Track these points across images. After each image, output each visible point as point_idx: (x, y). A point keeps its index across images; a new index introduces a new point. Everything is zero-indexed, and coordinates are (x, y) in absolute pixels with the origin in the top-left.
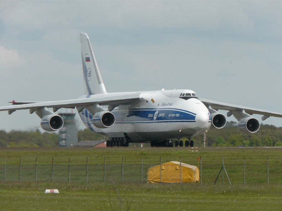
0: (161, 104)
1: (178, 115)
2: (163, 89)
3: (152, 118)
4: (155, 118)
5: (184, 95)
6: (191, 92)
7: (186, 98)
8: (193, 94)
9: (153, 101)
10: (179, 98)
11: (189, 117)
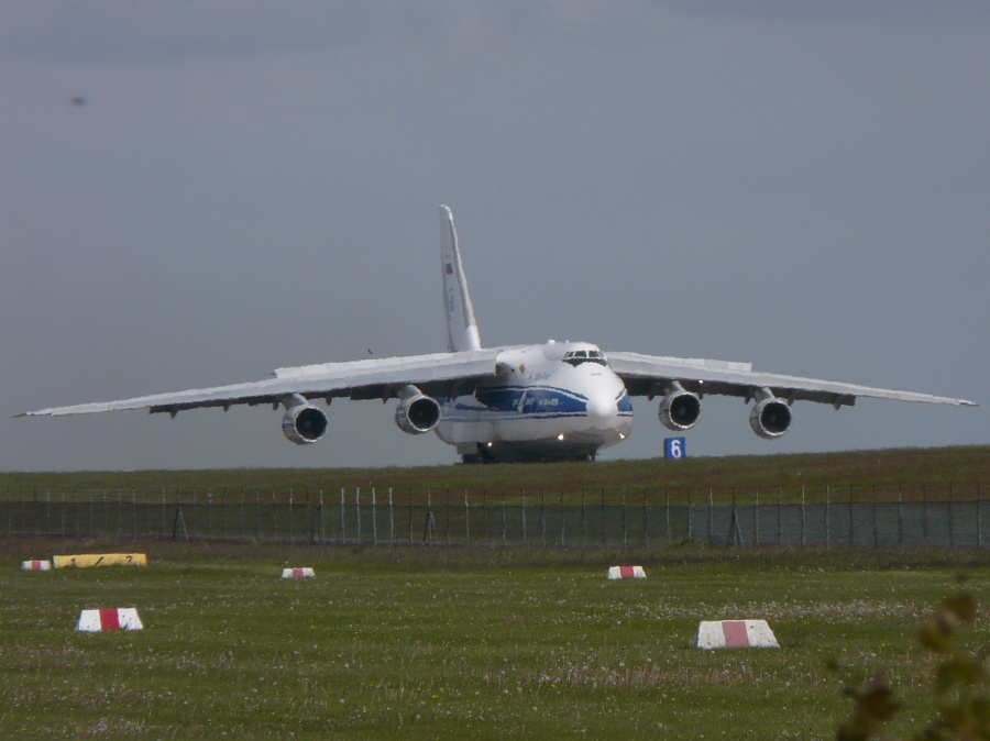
0: (534, 376)
1: (555, 402)
2: (552, 342)
3: (515, 409)
4: (520, 408)
5: (571, 354)
6: (587, 347)
7: (575, 363)
8: (592, 353)
9: (522, 369)
10: (564, 361)
11: (572, 405)
